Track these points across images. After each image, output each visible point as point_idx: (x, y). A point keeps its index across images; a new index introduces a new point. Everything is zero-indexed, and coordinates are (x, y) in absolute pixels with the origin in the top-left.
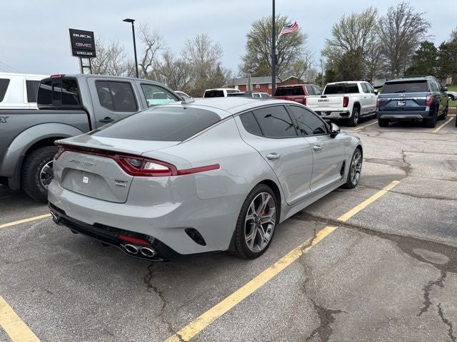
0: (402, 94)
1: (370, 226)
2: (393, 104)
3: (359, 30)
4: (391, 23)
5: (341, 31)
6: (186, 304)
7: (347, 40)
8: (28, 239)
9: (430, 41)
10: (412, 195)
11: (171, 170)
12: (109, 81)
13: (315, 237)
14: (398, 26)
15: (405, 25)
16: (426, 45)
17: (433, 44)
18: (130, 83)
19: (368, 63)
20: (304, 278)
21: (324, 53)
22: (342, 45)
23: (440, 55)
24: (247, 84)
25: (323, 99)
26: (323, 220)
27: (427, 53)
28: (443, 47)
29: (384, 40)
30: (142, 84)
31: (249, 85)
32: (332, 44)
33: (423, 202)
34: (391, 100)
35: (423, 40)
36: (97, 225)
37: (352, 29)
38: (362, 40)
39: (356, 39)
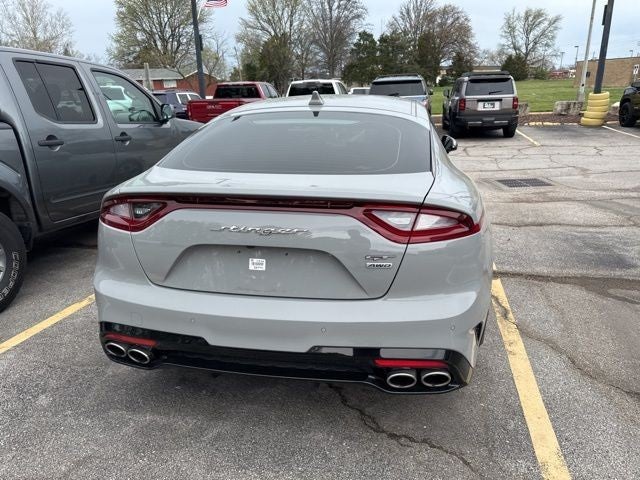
1: (529, 270)
3: (283, 10)
4: (322, 3)
5: (260, 8)
7: (269, 22)
9: (368, 31)
13: (497, 299)
14: (331, 9)
15: (339, 7)
16: (365, 36)
17: (372, 36)
18: (73, 69)
19: (298, 57)
21: (239, 39)
22: (263, 29)
23: (381, 51)
24: (144, 79)
27: (366, 47)
28: (383, 39)
29: (315, 25)
31: (147, 80)
32: (250, 27)
35: (361, 30)
37: (274, 7)
38: (289, 23)
39: (280, 19)
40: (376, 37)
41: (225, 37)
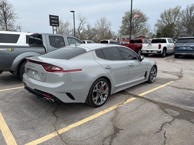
0: (185, 44)
1: (151, 99)
2: (181, 48)
3: (173, 15)
4: (187, 12)
5: (164, 16)
6: (64, 121)
7: (167, 20)
8: (16, 94)
10: (177, 88)
11: (61, 70)
12: (54, 36)
13: (126, 101)
14: (191, 13)
18: (63, 37)
19: (176, 30)
20: (114, 116)
21: (156, 25)
22: (164, 22)
24: (120, 38)
25: (150, 45)
26: (132, 95)
29: (184, 19)
30: (67, 37)
31: (121, 39)
32: (160, 21)
33: (180, 90)
34: (180, 47)
36: (35, 89)
37: (169, 15)
38: (173, 20)
39: (171, 19)
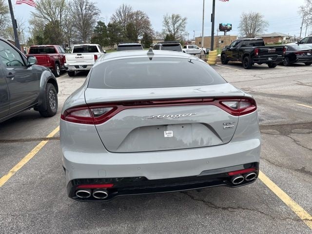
3: (56, 9)
4: (77, 7)
5: (42, 7)
7: (48, 14)
9: (102, 21)
14: (82, 10)
15: (86, 8)
16: (100, 23)
17: (104, 23)
19: (66, 33)
21: (32, 23)
22: (45, 18)
23: (109, 31)
25: (79, 56)
27: (102, 29)
28: (110, 25)
29: (74, 17)
32: (37, 16)
35: (98, 21)
37: (50, 6)
38: (59, 16)
39: (54, 14)
40: (106, 24)
41: (23, 21)
